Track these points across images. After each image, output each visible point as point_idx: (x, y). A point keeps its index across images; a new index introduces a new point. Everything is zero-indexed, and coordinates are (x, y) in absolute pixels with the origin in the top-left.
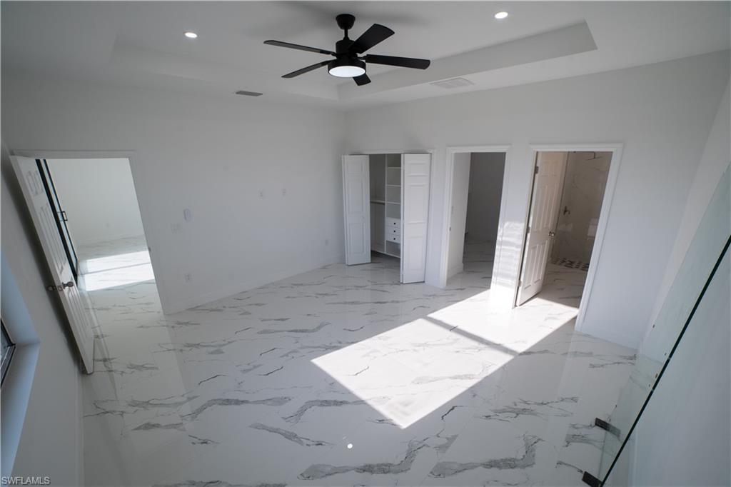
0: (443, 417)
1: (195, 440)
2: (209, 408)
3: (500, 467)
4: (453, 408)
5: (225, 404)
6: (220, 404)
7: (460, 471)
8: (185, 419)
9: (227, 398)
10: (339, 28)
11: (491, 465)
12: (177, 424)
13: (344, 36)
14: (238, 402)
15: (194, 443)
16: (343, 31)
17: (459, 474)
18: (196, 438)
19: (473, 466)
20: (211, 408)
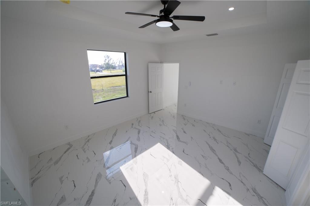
0: (121, 181)
3: (90, 196)
4: (125, 186)
7: (96, 181)
10: (162, 4)
11: (93, 193)
13: (164, 8)
16: (164, 5)
17: (95, 181)
19: (95, 186)
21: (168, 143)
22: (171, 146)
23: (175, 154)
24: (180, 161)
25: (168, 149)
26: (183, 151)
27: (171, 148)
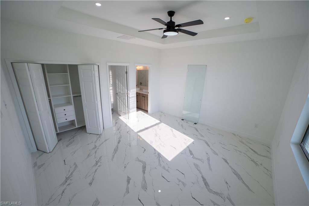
1: (229, 187)
2: (214, 190)
5: (208, 184)
6: (209, 186)
8: (224, 198)
9: (204, 185)
12: (229, 200)
14: (204, 179)
15: (230, 187)
16: (170, 17)
18: (228, 187)
20: (212, 189)
21: (159, 160)
22: (156, 156)
23: (154, 148)
24: (151, 143)
25: (160, 154)
26: (145, 150)
27: (156, 154)
